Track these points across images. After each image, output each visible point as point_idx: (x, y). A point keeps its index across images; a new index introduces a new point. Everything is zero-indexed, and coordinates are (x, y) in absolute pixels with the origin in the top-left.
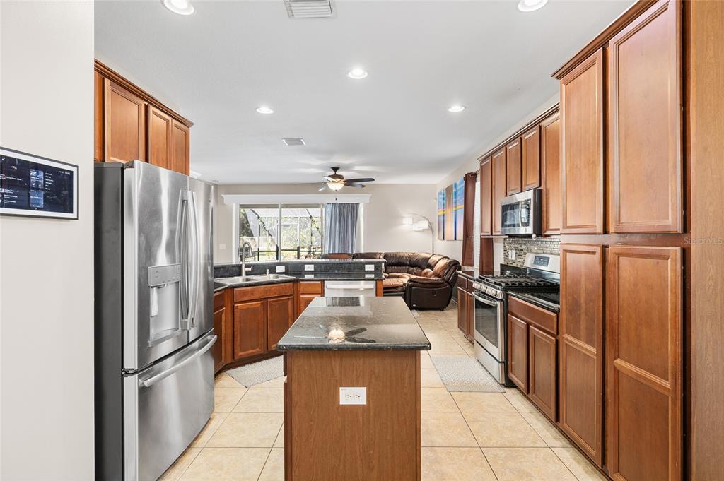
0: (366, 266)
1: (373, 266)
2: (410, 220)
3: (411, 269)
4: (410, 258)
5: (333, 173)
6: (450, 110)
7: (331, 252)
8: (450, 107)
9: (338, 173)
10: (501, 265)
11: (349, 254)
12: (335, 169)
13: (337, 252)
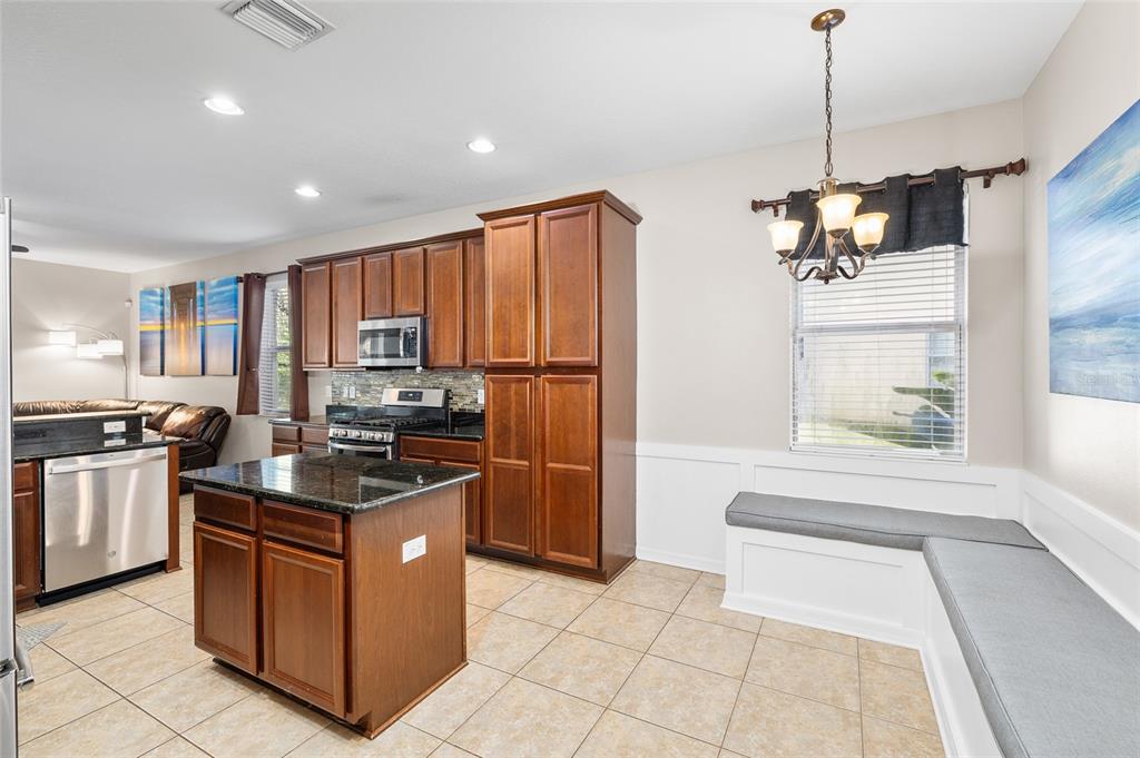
0: (105, 424)
1: (123, 423)
6: (298, 191)
8: (298, 188)
10: (328, 407)
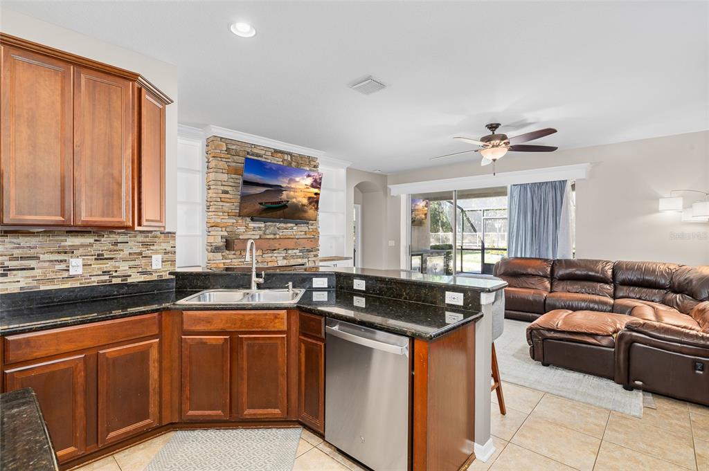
1: (461, 295)
2: (679, 203)
3: (671, 296)
4: (671, 274)
5: (489, 133)
7: (519, 256)
9: (497, 132)
11: (546, 260)
12: (493, 127)
13: (528, 256)
